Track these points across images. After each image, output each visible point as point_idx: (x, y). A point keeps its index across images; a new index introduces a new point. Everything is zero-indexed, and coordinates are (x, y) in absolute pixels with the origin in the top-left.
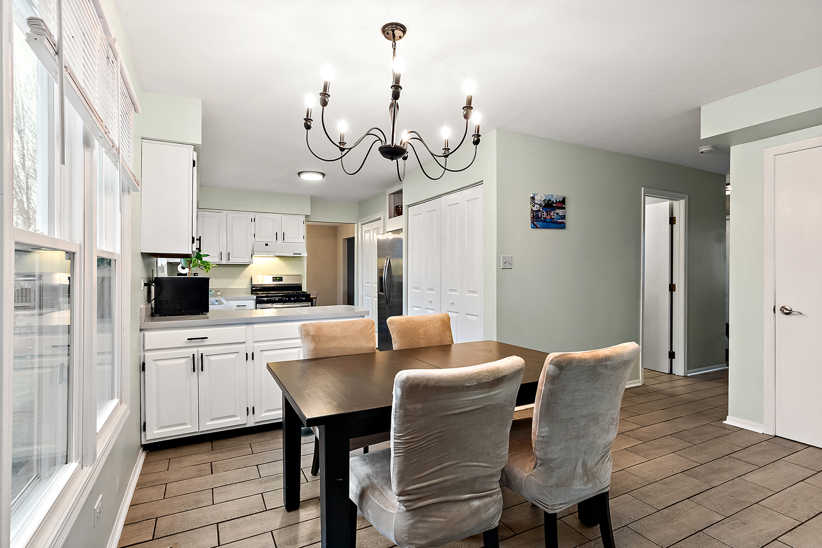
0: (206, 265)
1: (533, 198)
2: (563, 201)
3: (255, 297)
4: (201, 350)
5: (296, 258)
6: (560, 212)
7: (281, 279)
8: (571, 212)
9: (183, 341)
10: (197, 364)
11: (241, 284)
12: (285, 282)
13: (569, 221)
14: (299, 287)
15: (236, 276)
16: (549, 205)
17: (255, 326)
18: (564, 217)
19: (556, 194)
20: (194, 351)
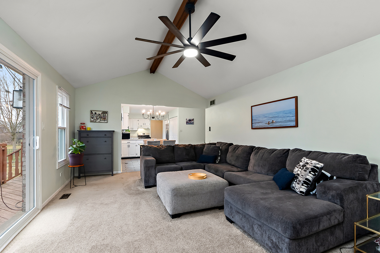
0: (129, 131)
1: (186, 119)
2: (193, 119)
3: (138, 138)
4: (129, 144)
5: (148, 129)
6: (193, 121)
7: (145, 134)
8: (195, 121)
9: (127, 143)
10: (129, 146)
11: (136, 135)
12: (145, 135)
13: (194, 123)
14: (149, 136)
15: (134, 133)
16: (190, 120)
17: (137, 141)
18: (193, 122)
19: (191, 118)
20: (128, 144)
